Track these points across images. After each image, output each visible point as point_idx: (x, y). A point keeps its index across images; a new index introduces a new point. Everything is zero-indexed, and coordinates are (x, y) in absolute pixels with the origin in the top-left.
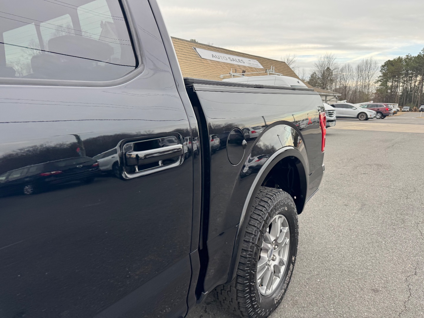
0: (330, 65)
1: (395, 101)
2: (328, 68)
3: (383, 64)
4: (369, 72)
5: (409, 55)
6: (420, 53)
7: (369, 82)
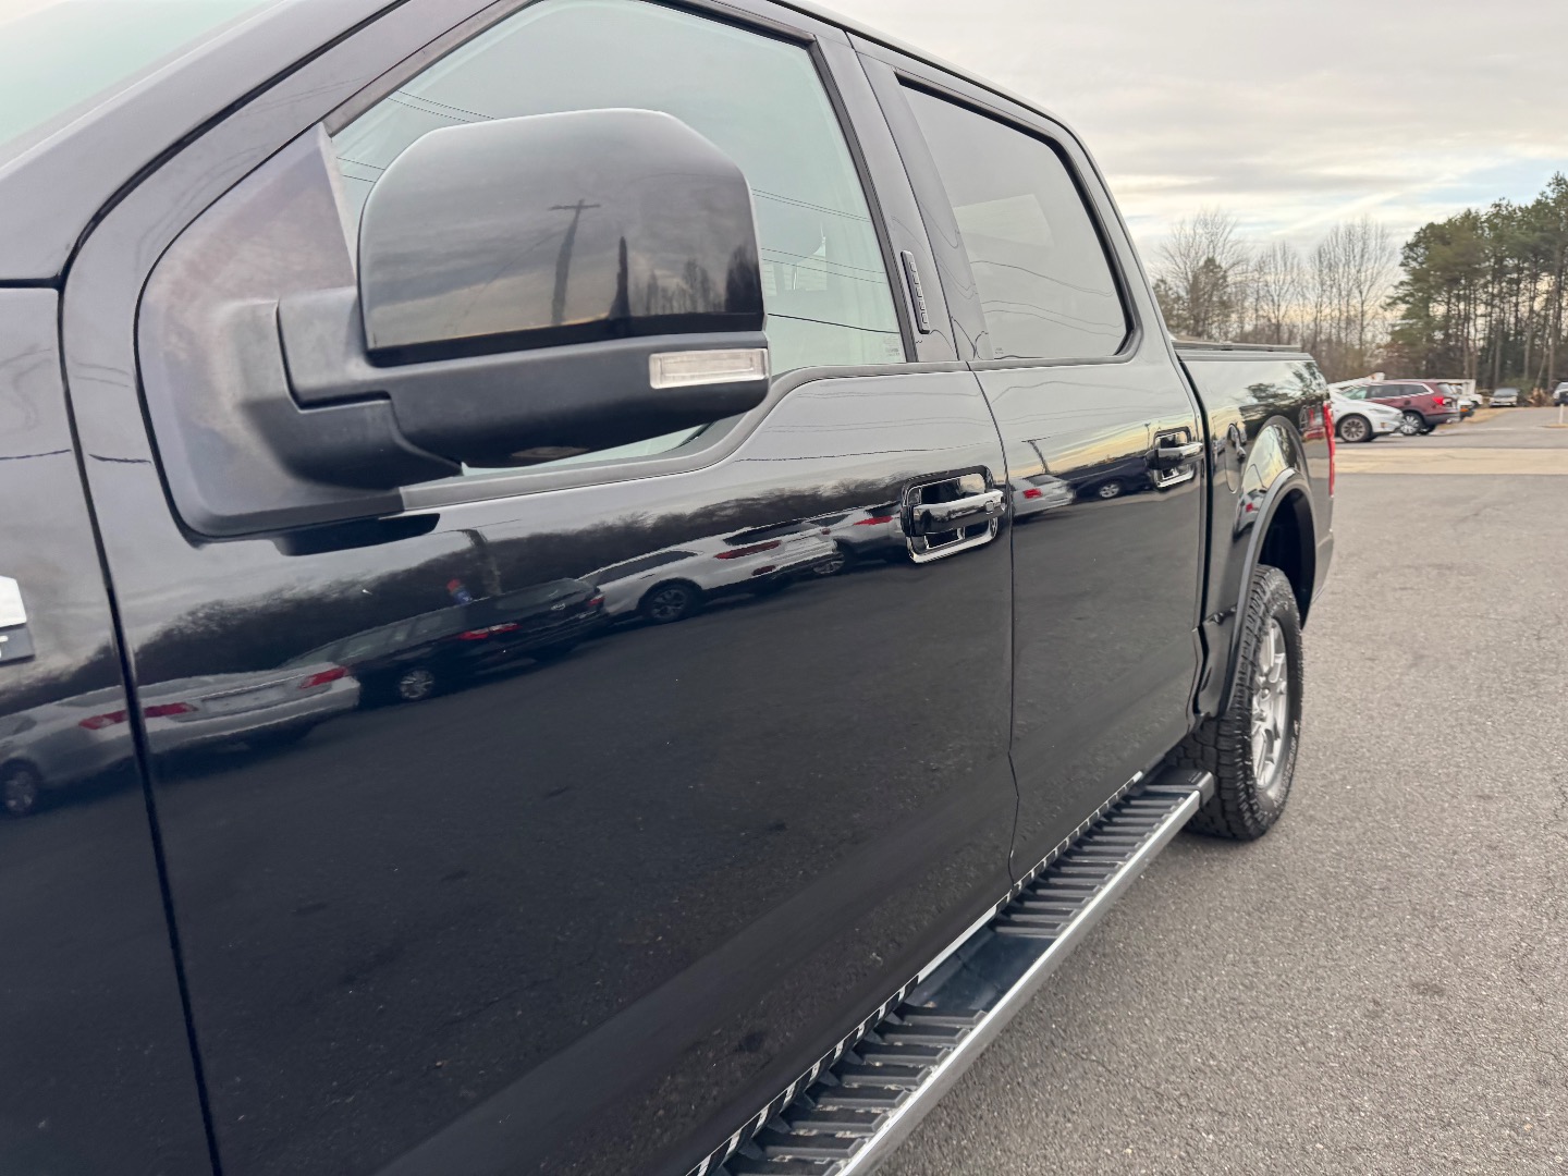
0: (1218, 251)
1: (1463, 369)
2: (1210, 261)
3: (1410, 239)
4: (1359, 271)
5: (1504, 203)
6: (1542, 194)
7: (1363, 304)
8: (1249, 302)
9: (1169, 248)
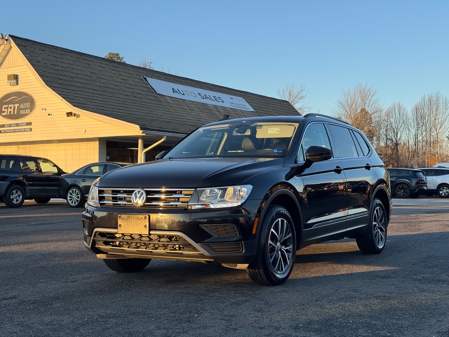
0: (367, 105)
7: (437, 135)
8: (383, 131)
9: (343, 102)
